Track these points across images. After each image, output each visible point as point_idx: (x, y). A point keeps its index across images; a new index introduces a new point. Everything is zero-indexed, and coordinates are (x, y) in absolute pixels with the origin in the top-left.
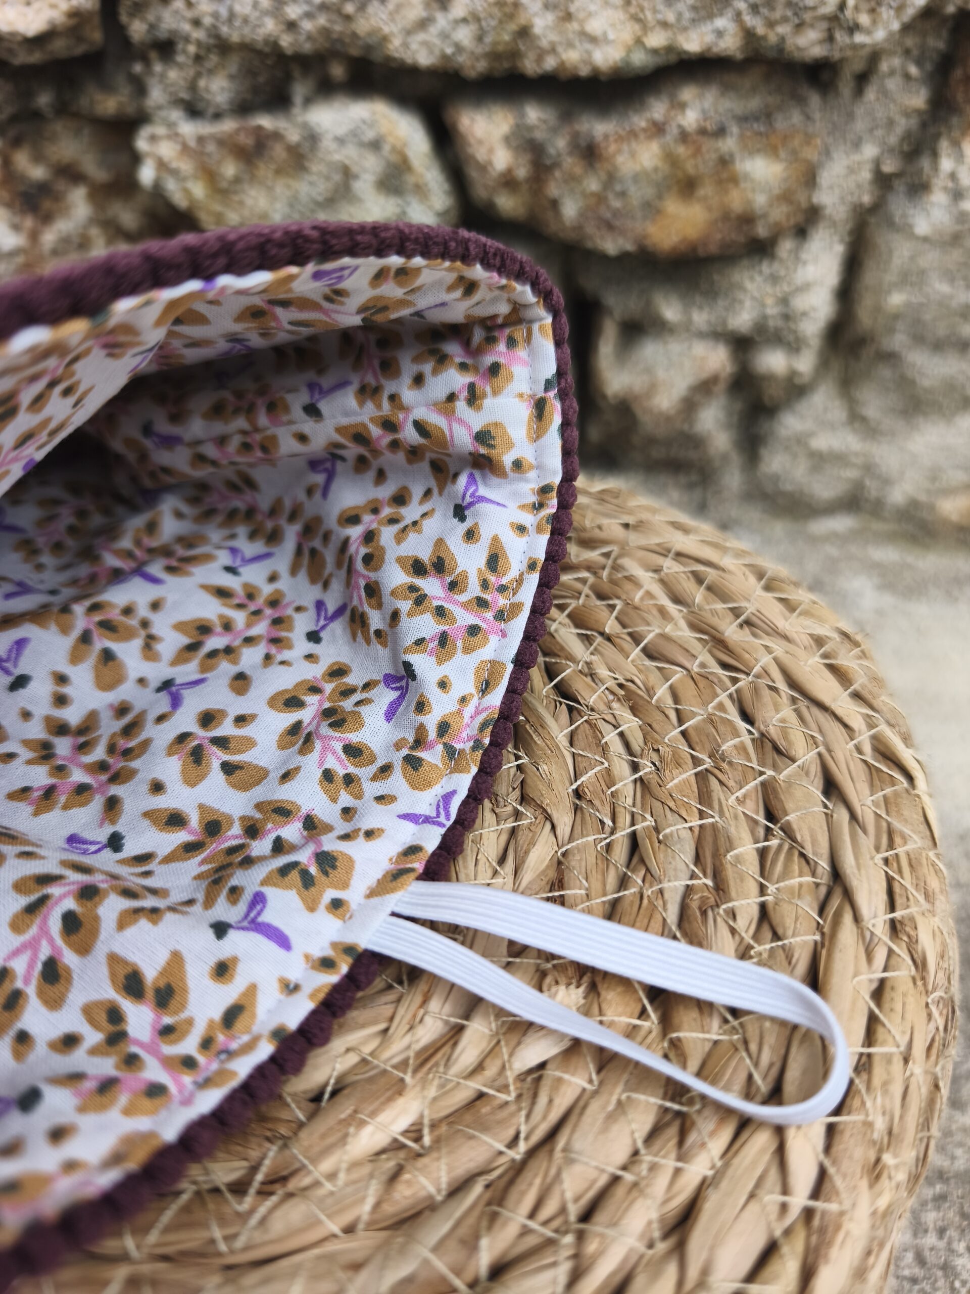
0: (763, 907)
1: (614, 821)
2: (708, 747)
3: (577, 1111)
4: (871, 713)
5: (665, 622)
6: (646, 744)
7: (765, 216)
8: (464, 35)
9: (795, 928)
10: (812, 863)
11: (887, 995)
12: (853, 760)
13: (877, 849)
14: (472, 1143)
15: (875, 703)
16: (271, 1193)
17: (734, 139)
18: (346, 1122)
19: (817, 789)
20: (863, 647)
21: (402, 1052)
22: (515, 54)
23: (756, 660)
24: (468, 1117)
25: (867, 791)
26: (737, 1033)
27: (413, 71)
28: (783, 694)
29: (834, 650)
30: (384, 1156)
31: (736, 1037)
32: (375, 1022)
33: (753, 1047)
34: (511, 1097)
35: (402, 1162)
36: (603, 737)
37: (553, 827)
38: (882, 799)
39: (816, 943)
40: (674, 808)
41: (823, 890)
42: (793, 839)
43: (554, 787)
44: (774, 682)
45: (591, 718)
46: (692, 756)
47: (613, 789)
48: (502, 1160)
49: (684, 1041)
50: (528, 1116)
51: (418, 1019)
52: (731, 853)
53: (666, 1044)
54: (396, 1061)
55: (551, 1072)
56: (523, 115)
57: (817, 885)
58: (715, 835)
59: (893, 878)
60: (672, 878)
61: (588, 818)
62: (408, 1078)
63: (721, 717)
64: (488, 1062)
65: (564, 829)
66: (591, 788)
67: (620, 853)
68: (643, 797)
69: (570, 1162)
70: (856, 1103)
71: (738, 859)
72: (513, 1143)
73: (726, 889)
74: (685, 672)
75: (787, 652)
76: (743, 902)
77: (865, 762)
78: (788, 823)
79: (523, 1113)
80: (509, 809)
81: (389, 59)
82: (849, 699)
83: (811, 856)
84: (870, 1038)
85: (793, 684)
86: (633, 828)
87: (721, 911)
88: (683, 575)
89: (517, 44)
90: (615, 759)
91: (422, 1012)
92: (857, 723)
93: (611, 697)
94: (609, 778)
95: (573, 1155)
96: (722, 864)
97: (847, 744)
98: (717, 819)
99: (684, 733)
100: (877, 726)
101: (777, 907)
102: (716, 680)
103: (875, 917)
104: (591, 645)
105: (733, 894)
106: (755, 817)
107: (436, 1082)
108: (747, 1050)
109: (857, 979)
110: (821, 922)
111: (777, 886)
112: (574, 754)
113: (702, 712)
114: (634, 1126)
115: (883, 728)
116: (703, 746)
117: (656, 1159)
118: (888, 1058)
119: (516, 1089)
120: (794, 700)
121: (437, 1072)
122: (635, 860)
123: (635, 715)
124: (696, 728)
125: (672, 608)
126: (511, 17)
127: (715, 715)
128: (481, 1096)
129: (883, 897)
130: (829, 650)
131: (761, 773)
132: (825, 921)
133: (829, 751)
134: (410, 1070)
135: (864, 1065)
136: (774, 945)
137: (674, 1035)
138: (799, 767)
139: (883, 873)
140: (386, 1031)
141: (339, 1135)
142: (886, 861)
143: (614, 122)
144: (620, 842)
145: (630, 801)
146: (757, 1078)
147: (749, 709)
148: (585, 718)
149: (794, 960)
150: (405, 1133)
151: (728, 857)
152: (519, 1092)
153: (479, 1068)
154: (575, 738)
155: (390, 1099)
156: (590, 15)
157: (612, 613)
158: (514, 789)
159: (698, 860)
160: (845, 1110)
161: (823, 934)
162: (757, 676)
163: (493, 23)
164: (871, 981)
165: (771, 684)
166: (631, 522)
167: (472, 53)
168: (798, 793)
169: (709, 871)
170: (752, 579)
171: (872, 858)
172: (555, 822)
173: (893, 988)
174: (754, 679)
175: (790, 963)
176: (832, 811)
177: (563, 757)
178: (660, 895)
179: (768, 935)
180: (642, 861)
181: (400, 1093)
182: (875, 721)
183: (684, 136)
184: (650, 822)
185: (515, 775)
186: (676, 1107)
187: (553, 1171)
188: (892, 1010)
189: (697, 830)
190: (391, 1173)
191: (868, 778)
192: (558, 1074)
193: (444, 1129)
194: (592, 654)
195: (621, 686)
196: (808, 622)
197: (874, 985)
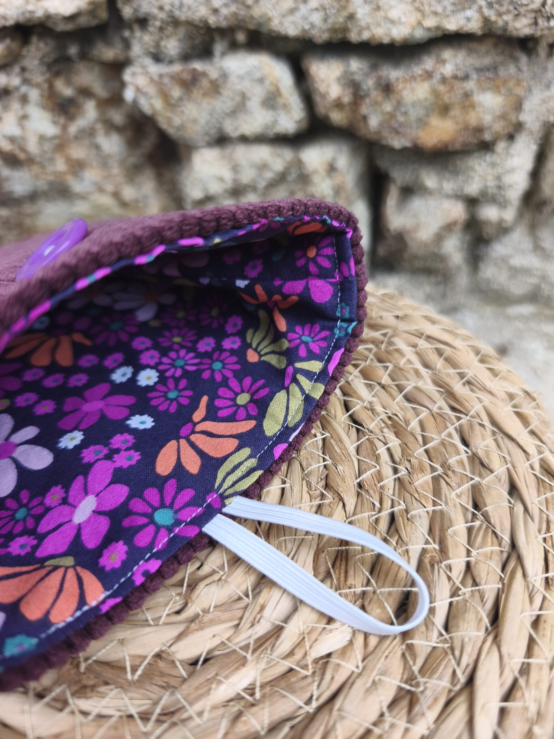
0: (468, 565)
1: (381, 503)
2: (440, 460)
3: (348, 685)
4: (541, 444)
5: (418, 379)
6: (403, 456)
7: (490, 128)
8: (316, 18)
9: (487, 579)
10: (500, 538)
11: (542, 625)
12: (528, 473)
14: (284, 700)
15: (544, 438)
16: (163, 722)
17: (474, 82)
18: (210, 681)
19: (505, 491)
20: (537, 401)
21: (246, 639)
22: (345, 30)
23: (472, 406)
24: (283, 683)
26: (448, 643)
27: (285, 38)
28: (487, 429)
29: (520, 404)
30: (232, 704)
31: (447, 645)
32: (231, 620)
33: (457, 653)
34: (309, 673)
35: (242, 709)
36: (377, 450)
37: (344, 505)
38: (544, 500)
39: (499, 589)
40: (418, 498)
41: (505, 555)
42: (489, 522)
43: (346, 480)
44: (482, 421)
45: (370, 437)
46: (430, 465)
47: (381, 484)
48: (301, 712)
49: (415, 646)
50: (319, 686)
51: (257, 620)
52: (451, 529)
53: (404, 647)
54: (242, 644)
55: (334, 660)
56: (349, 66)
57: (502, 552)
58: (442, 517)
59: (549, 551)
61: (365, 501)
62: (249, 656)
63: (449, 442)
64: (296, 651)
65: (350, 507)
66: (368, 483)
67: (383, 525)
68: (399, 489)
69: (342, 718)
70: (518, 694)
71: (455, 533)
72: (308, 702)
73: (447, 552)
74: (428, 411)
75: (491, 402)
76: (457, 560)
77: (535, 475)
78: (486, 512)
79: (316, 684)
80: (318, 492)
81: (271, 31)
82: (528, 435)
83: (499, 533)
84: (529, 653)
85: (494, 423)
86: (392, 509)
88: (430, 350)
89: (347, 24)
90: (384, 464)
91: (259, 616)
92: (531, 450)
93: (383, 425)
94: (379, 476)
95: (344, 714)
96: (445, 536)
97: (525, 463)
98: (444, 506)
99: (426, 451)
100: (544, 453)
101: (477, 565)
102: (447, 418)
103: (536, 575)
104: (373, 391)
105: (451, 555)
107: (265, 660)
108: (453, 654)
109: (523, 614)
110: (503, 576)
111: (477, 551)
112: (359, 460)
113: (438, 438)
114: (382, 698)
115: (548, 455)
116: (437, 459)
117: (394, 720)
118: (540, 667)
119: (313, 668)
120: (494, 433)
121: (266, 653)
122: (393, 529)
123: (397, 437)
124: (434, 448)
125: (423, 370)
126: (344, 8)
127: (445, 440)
128: (291, 670)
129: (542, 563)
130: (517, 403)
131: (472, 479)
132: (505, 576)
133: (514, 467)
134: (250, 651)
135: (525, 669)
136: (473, 588)
137: (409, 642)
138: (495, 476)
139: (543, 548)
140: (238, 625)
141: (206, 689)
142: (545, 540)
143: (403, 71)
144: (384, 518)
145: (391, 492)
146: (459, 673)
147: (467, 438)
148: (367, 437)
149: (485, 600)
150: (245, 689)
151: (449, 531)
152: (314, 670)
153: (291, 653)
154: (360, 449)
155: (237, 669)
156: (391, 7)
157: (386, 371)
158: (321, 479)
159: (431, 531)
160: (512, 698)
161: (503, 584)
162: (473, 417)
163: (334, 11)
164: (531, 616)
166: (400, 315)
167: (320, 29)
168: (494, 493)
169: (437, 540)
170: (472, 355)
171: (536, 538)
172: (346, 502)
173: (545, 621)
174: (471, 419)
175: (482, 601)
176: (514, 505)
177: (352, 461)
178: (406, 553)
179: (470, 582)
180: (397, 531)
181: (243, 665)
182: (543, 449)
183: (444, 80)
184: (403, 506)
185: (322, 471)
186: (408, 687)
187: (331, 723)
188: (544, 635)
189: (431, 513)
190: (234, 715)
191: (537, 486)
192: (338, 661)
193: (268, 689)
194: (373, 396)
195: (390, 418)
196: (505, 384)
197: (534, 618)
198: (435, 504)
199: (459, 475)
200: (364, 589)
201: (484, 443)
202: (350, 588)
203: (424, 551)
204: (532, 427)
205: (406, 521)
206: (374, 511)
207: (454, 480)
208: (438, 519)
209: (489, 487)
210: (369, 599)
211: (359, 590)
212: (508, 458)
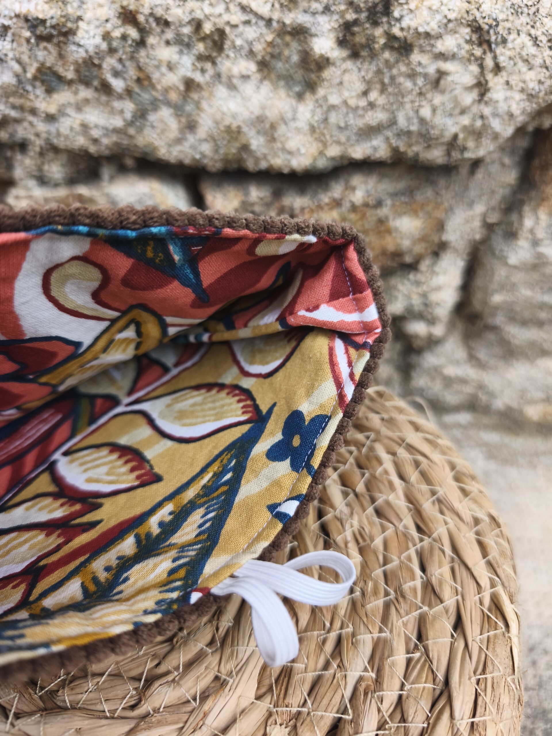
1: (331, 624)
13: (475, 673)
19: (450, 624)
25: (479, 632)
40: (366, 622)
42: (428, 656)
52: (391, 658)
60: (353, 670)
67: (329, 647)
76: (389, 693)
77: (483, 611)
86: (340, 631)
87: (376, 696)
92: (485, 582)
97: (475, 596)
98: (388, 633)
101: (407, 700)
106: (410, 635)
110: (430, 715)
111: (410, 686)
115: (499, 589)
120: (453, 560)
131: (421, 608)
133: (463, 599)
147: (425, 561)
165: (441, 546)
179: (398, 716)
196: (473, 506)
198: (381, 631)
199: (409, 602)
200: (300, 709)
201: (440, 571)
202: (287, 706)
203: (361, 679)
204: (490, 557)
205: (350, 644)
206: (324, 630)
207: (403, 607)
208: (381, 647)
209: (435, 618)
210: (302, 721)
211: (294, 710)
212: (460, 589)
